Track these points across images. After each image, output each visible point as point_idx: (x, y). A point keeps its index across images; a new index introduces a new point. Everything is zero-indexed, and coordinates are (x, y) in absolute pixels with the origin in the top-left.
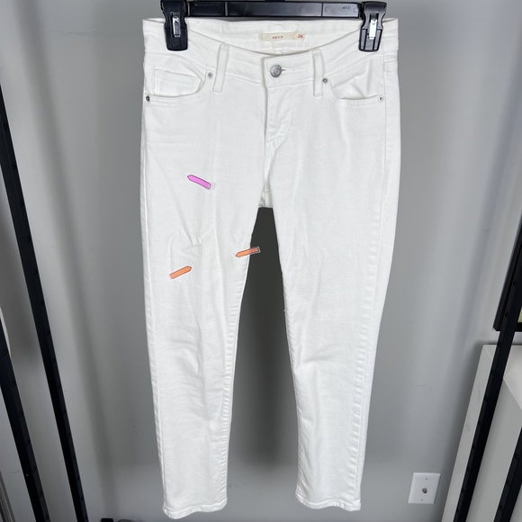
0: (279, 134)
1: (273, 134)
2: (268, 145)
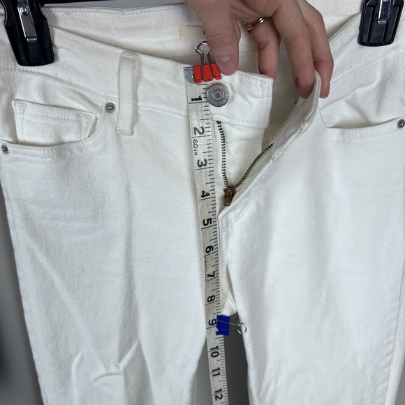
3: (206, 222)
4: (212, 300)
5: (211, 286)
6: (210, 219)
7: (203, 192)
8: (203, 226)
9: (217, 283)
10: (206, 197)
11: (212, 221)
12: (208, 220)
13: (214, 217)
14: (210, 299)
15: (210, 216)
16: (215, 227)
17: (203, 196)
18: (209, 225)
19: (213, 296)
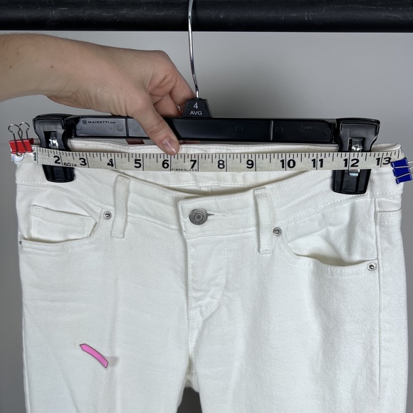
0: (208, 300)
1: (198, 299)
2: (192, 312)
3: (138, 165)
4: (223, 164)
5: (206, 165)
6: (136, 160)
7: (108, 164)
8: (141, 168)
9: (205, 156)
10: (114, 163)
11: (138, 158)
12: (136, 163)
13: (134, 156)
14: (221, 166)
15: (132, 160)
16: (145, 156)
17: (112, 165)
18: (141, 162)
19: (219, 162)
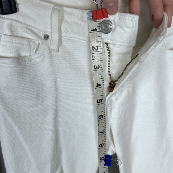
3: (99, 101)
4: (102, 146)
5: (101, 138)
6: (101, 100)
7: (97, 84)
8: (97, 104)
9: (105, 137)
10: (99, 87)
11: (102, 100)
12: (100, 100)
16: (104, 104)
17: (97, 86)
18: (101, 103)
19: (103, 144)
